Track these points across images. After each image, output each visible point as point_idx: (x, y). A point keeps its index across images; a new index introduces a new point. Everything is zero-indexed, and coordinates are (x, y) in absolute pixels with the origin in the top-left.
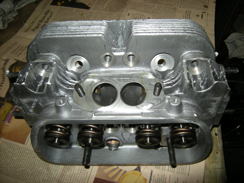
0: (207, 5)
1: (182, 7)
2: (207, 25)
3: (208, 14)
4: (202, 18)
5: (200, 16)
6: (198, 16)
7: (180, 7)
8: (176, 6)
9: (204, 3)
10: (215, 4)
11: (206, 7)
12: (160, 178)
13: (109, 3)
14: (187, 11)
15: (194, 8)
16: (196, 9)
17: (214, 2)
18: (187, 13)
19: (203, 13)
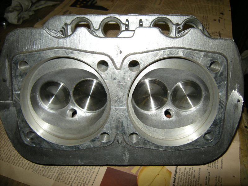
0: (223, 13)
1: (199, 13)
2: (225, 28)
3: (224, 19)
4: (219, 22)
5: (217, 21)
6: (215, 20)
7: (197, 13)
8: (193, 12)
9: (220, 11)
10: (230, 12)
11: (222, 14)
12: (187, 171)
13: (127, 7)
14: (204, 16)
15: (211, 14)
16: (212, 15)
17: (229, 11)
18: (204, 18)
19: (220, 19)
